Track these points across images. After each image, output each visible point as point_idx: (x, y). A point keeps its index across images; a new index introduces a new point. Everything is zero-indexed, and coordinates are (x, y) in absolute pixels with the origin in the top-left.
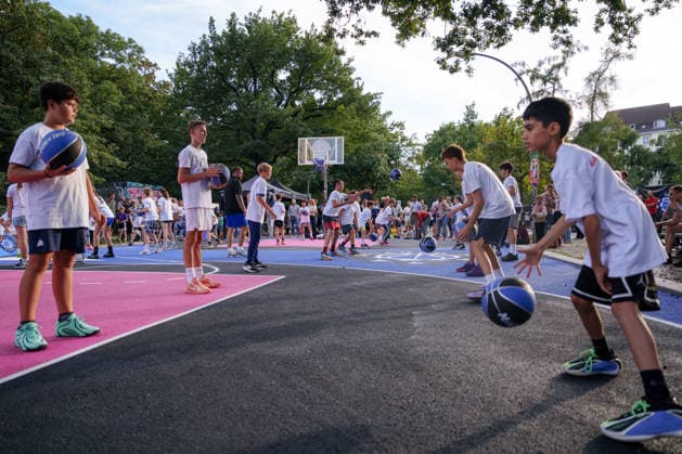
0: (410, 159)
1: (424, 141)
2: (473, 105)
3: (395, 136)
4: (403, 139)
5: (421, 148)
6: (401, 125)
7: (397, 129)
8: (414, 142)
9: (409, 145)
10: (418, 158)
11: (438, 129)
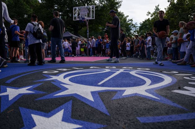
0: (135, 32)
1: (139, 25)
2: (158, 6)
3: (130, 24)
4: (133, 25)
5: (138, 28)
6: (131, 20)
7: (130, 22)
8: (136, 26)
9: (134, 27)
10: (137, 31)
11: (144, 21)
